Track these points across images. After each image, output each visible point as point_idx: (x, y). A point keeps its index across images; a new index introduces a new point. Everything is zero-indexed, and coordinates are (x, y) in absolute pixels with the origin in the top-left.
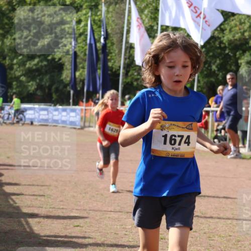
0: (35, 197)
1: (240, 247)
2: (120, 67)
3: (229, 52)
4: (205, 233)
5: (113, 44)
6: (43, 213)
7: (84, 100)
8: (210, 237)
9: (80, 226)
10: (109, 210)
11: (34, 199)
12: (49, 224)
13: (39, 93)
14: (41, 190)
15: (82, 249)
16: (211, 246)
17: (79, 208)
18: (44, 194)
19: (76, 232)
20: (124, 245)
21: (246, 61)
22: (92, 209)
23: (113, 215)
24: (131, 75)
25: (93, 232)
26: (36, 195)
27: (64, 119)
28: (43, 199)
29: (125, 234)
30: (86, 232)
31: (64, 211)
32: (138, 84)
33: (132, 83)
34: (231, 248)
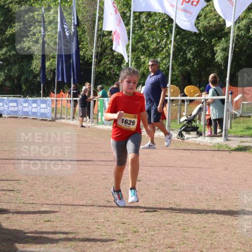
0: (4, 192)
1: (215, 238)
2: (92, 56)
3: (204, 39)
4: (179, 225)
5: (84, 32)
6: (12, 208)
7: (55, 91)
8: (184, 229)
9: (51, 221)
10: (81, 204)
11: (2, 194)
12: (18, 220)
13: (8, 84)
14: (10, 185)
15: (52, 244)
16: (185, 239)
17: (50, 203)
18: (13, 189)
19: (46, 227)
20: (96, 239)
21: (221, 48)
22: (63, 203)
23: (84, 209)
24: (103, 64)
25: (64, 227)
26: (5, 190)
27: (34, 110)
28: (12, 194)
29: (98, 228)
30: (56, 227)
31: (34, 206)
32: (110, 73)
33: (104, 73)
34: (206, 240)
